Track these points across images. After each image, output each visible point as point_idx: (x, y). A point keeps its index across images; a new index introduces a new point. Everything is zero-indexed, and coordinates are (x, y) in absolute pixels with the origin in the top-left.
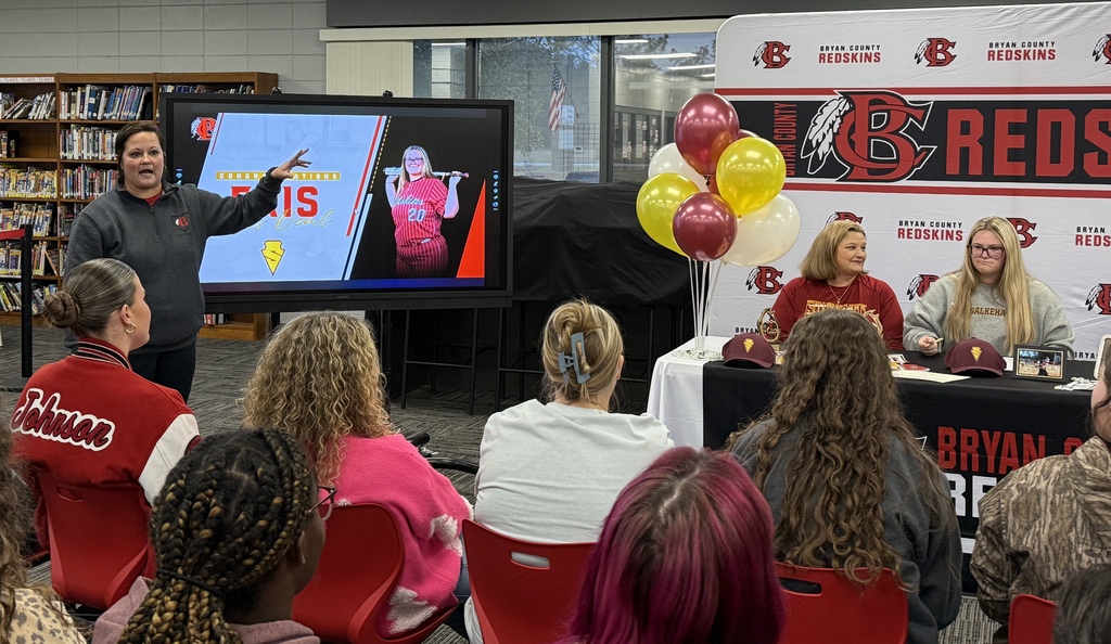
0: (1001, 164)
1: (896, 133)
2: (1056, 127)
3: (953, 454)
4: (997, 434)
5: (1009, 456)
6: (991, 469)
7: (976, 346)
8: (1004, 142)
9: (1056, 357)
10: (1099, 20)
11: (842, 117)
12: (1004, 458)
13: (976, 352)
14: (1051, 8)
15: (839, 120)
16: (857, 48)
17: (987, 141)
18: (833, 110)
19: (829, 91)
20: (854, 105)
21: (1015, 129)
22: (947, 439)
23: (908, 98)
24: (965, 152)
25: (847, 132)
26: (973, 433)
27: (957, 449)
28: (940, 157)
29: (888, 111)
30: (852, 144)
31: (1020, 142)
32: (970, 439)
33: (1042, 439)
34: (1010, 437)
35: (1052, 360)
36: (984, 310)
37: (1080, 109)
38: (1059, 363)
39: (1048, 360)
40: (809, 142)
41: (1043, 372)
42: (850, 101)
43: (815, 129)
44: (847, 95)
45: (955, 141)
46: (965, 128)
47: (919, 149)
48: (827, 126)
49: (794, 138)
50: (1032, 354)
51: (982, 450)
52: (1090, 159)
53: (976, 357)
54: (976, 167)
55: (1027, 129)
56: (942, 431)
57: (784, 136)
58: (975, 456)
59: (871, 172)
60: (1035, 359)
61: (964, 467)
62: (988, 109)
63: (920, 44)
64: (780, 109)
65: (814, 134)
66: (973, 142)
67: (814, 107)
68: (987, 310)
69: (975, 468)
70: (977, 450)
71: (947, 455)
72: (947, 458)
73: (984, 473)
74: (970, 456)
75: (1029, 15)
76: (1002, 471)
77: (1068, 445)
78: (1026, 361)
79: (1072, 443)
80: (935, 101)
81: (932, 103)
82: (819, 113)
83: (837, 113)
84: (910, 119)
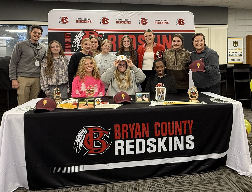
3: (120, 133)
4: (134, 124)
5: (138, 131)
6: (132, 137)
7: (123, 94)
12: (136, 132)
13: (123, 96)
14: (129, 12)
16: (86, 19)
17: (117, 43)
18: (80, 35)
19: (79, 30)
20: (85, 34)
22: (117, 129)
23: (98, 32)
26: (126, 125)
27: (121, 132)
29: (94, 35)
32: (125, 128)
34: (138, 125)
35: (146, 96)
37: (136, 35)
38: (148, 97)
39: (145, 96)
41: (144, 100)
43: (76, 40)
44: (84, 31)
48: (79, 39)
49: (70, 42)
50: (140, 95)
51: (129, 131)
53: (123, 97)
56: (116, 126)
57: (68, 41)
58: (127, 133)
61: (123, 138)
62: (117, 35)
63: (100, 19)
64: (66, 34)
65: (76, 41)
66: (114, 43)
67: (75, 34)
69: (127, 137)
70: (127, 131)
71: (118, 134)
72: (118, 135)
73: (130, 138)
74: (125, 133)
75: (125, 13)
76: (136, 137)
77: (155, 125)
78: (139, 97)
79: (157, 124)
80: (105, 33)
81: (104, 33)
82: (77, 35)
83: (81, 35)
84: (99, 37)
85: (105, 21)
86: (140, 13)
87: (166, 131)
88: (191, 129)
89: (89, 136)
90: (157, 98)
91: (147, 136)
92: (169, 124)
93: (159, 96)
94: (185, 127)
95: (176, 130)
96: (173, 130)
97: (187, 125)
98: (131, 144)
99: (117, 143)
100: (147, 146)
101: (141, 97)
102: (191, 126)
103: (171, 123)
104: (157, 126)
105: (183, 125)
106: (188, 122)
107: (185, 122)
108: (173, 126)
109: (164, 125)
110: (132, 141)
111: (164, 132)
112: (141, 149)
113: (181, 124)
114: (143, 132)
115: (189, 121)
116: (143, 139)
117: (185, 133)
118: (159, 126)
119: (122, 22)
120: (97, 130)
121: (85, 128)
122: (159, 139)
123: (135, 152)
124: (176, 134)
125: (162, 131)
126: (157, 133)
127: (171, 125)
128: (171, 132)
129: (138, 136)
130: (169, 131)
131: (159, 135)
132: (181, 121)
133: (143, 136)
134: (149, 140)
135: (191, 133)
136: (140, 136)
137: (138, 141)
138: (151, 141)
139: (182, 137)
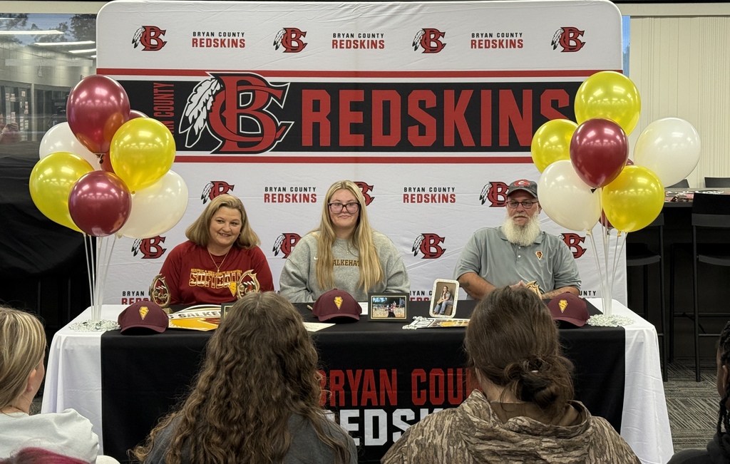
0: (346, 137)
1: (260, 110)
2: (387, 105)
4: (359, 372)
5: (369, 390)
6: (355, 403)
7: (338, 296)
8: (348, 117)
9: (401, 301)
10: (416, 17)
11: (214, 96)
12: (365, 392)
13: (338, 301)
14: (381, 5)
15: (211, 99)
16: (225, 35)
17: (334, 117)
18: (205, 91)
19: (202, 73)
20: (224, 85)
21: (355, 106)
23: (269, 80)
24: (316, 126)
25: (219, 110)
26: (339, 373)
27: (328, 388)
28: (297, 130)
29: (253, 91)
30: (223, 120)
31: (359, 117)
32: (337, 379)
33: (394, 372)
34: (370, 373)
35: (398, 303)
36: (340, 262)
37: (405, 90)
38: (403, 306)
39: (395, 304)
40: (186, 118)
41: (391, 314)
42: (220, 82)
43: (191, 107)
44: (218, 77)
45: (309, 117)
46: (316, 106)
47: (279, 124)
48: (201, 104)
49: (172, 115)
50: (382, 300)
51: (347, 387)
52: (413, 131)
53: (339, 306)
54: (325, 139)
55: (363, 106)
57: (163, 113)
58: (342, 393)
59: (241, 144)
60: (385, 304)
61: (333, 404)
62: (333, 89)
63: (276, 32)
64: (159, 89)
65: (190, 111)
66: (322, 117)
67: (189, 88)
68: (342, 261)
69: (342, 403)
70: (343, 387)
73: (349, 406)
74: (337, 393)
75: (363, 11)
76: (364, 403)
77: (414, 375)
78: (378, 306)
79: (418, 374)
80: (291, 83)
81: (289, 84)
82: (194, 92)
83: (209, 92)
84: (272, 98)
85: (292, 40)
86: (419, 10)
87: (442, 392)
90: (433, 312)
91: (394, 402)
92: (450, 375)
93: (441, 304)
98: (352, 420)
100: (392, 429)
101: (385, 306)
103: (455, 372)
104: (419, 378)
108: (460, 380)
109: (437, 377)
110: (356, 413)
111: (437, 395)
112: (376, 435)
114: (382, 393)
116: (382, 410)
118: (423, 380)
119: (353, 45)
122: (424, 412)
123: (362, 441)
125: (433, 392)
126: (419, 396)
127: (455, 378)
128: (455, 395)
129: (369, 401)
130: (451, 392)
131: (423, 401)
133: (383, 403)
134: (397, 414)
136: (375, 403)
137: (369, 414)
138: (402, 416)
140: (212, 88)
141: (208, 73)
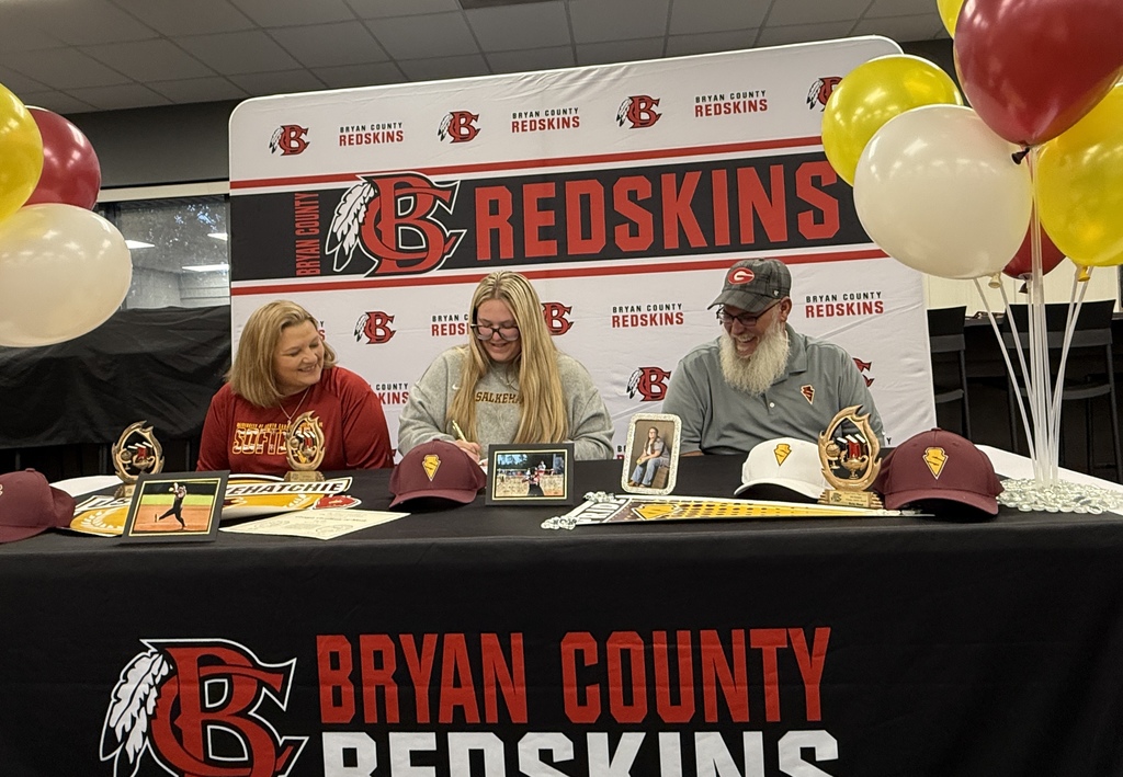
0: (533, 246)
1: (424, 218)
2: (585, 200)
4: (430, 640)
5: (457, 684)
6: (423, 716)
7: (431, 454)
8: (535, 220)
9: (555, 461)
10: (620, 82)
11: (367, 205)
12: (447, 690)
13: (431, 464)
14: (571, 72)
15: (364, 208)
16: (378, 128)
17: (517, 220)
18: (356, 199)
19: (352, 177)
20: (378, 190)
21: (544, 205)
22: (335, 661)
23: (434, 179)
24: (495, 234)
25: (373, 222)
26: (383, 642)
29: (414, 195)
30: (379, 234)
31: (549, 219)
32: (378, 655)
33: (517, 641)
34: (456, 643)
36: (494, 397)
37: (608, 178)
39: (543, 467)
40: (334, 235)
41: (535, 489)
42: (374, 186)
43: (340, 220)
44: (371, 180)
45: (484, 222)
46: (494, 208)
47: (448, 234)
48: (352, 216)
49: (317, 231)
50: (517, 459)
51: (403, 678)
52: (622, 231)
53: (431, 474)
54: (507, 250)
55: (555, 204)
56: (326, 645)
57: (307, 230)
58: (392, 691)
59: (401, 263)
61: (371, 717)
62: (515, 185)
63: (442, 118)
64: (301, 200)
65: (338, 225)
66: (502, 222)
67: (336, 196)
68: (498, 397)
69: (393, 716)
70: (394, 677)
71: (337, 692)
72: (338, 701)
73: (410, 724)
74: (380, 691)
75: (551, 81)
76: (446, 717)
77: (568, 648)
78: (508, 473)
79: (576, 644)
80: (462, 181)
81: (459, 183)
82: (342, 202)
83: (361, 200)
84: (438, 202)
85: (461, 126)
86: (624, 73)
87: (640, 691)
88: (813, 691)
89: (178, 698)
90: (630, 481)
91: (519, 715)
92: (660, 646)
93: (644, 465)
94: (771, 675)
95: (710, 691)
96: (687, 691)
97: (786, 658)
98: (418, 758)
99: (334, 744)
102: (812, 669)
103: (672, 640)
104: (579, 654)
105: (754, 658)
106: (789, 642)
107: (769, 641)
108: (686, 662)
109: (626, 654)
110: (427, 742)
111: (628, 700)
113: (739, 648)
114: (490, 692)
115: (799, 637)
116: (492, 735)
117: (773, 715)
118: (591, 659)
119: (538, 125)
120: (220, 662)
121: (153, 650)
122: (597, 742)
124: (712, 716)
125: (616, 689)
126: (582, 701)
127: (673, 655)
128: (676, 700)
129: (459, 711)
130: (663, 691)
131: (593, 712)
132: (738, 635)
133: (492, 717)
134: (531, 745)
135: (814, 714)
136: (472, 716)
137: (461, 745)
138: (542, 751)
139: (753, 742)
140: (365, 194)
141: (359, 176)
